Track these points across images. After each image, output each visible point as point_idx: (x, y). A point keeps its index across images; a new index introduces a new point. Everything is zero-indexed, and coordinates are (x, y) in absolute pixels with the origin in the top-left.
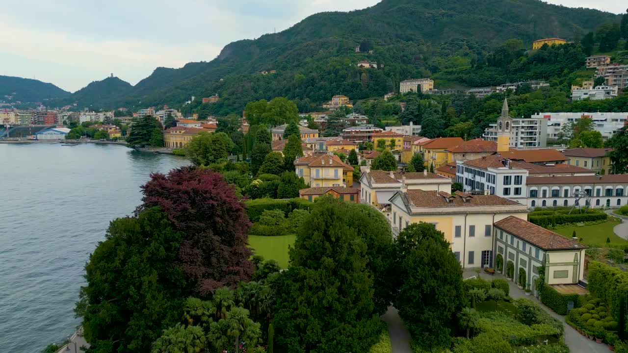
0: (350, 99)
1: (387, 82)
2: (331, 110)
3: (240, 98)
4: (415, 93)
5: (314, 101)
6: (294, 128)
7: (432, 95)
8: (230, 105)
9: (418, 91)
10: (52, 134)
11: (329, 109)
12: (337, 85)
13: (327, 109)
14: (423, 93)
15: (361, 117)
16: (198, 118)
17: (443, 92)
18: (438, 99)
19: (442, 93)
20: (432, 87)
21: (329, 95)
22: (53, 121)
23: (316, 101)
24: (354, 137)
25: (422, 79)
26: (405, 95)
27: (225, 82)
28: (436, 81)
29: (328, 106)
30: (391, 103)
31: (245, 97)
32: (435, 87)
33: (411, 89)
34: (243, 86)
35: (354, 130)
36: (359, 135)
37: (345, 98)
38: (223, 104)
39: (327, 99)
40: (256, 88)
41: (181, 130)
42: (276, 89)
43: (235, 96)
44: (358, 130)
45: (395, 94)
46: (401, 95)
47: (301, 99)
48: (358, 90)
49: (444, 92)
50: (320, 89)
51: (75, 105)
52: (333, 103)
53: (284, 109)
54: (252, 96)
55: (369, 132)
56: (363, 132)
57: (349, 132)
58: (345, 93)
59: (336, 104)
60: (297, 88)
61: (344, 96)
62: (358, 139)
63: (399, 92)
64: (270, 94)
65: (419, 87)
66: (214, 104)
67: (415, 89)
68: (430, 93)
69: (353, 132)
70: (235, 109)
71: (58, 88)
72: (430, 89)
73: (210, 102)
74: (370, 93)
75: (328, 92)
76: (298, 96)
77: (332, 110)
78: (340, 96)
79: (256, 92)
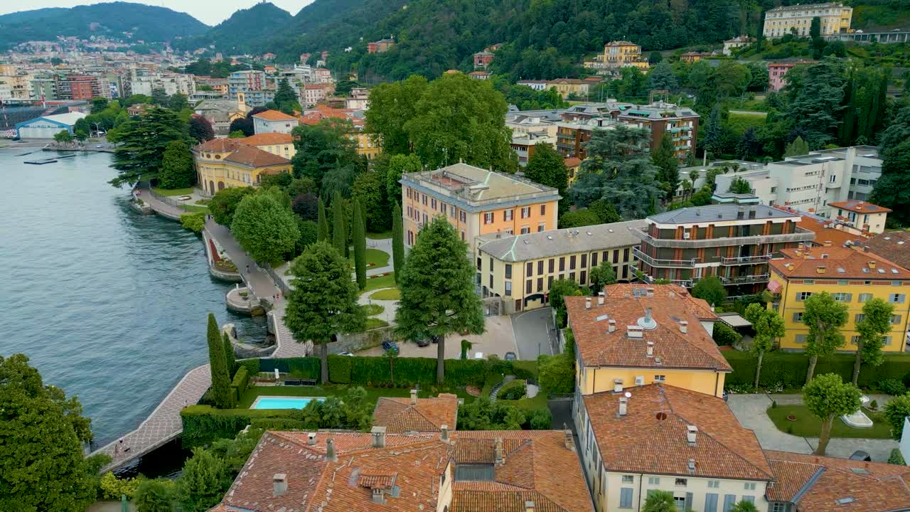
0: (643, 50)
1: (728, 11)
2: (600, 73)
3: (428, 44)
4: (804, 39)
5: (567, 52)
6: (444, 255)
7: (849, 44)
8: (410, 59)
9: (811, 33)
10: (43, 127)
11: (596, 71)
12: (616, 17)
13: (592, 72)
14: (826, 38)
15: (680, 112)
16: (337, 90)
17: (878, 37)
18: (865, 54)
19: (874, 40)
20: (847, 24)
21: (598, 40)
22: (90, 92)
23: (571, 53)
24: (689, 252)
25: (826, 5)
26: (776, 43)
27: (408, 12)
28: (860, 8)
29: (595, 64)
30: (741, 62)
31: (437, 41)
32: (855, 25)
33: (793, 29)
34: (436, 21)
35: (690, 226)
36: (708, 242)
37: (633, 48)
38: (398, 56)
39: (593, 49)
40: (459, 24)
41: (221, 151)
42: (498, 26)
43: (419, 41)
44: (706, 225)
45: (750, 41)
46: (766, 42)
47: (541, 48)
48: (663, 30)
49: (882, 36)
50: (582, 26)
51: (212, 47)
52: (605, 60)
53: (463, 110)
54: (450, 40)
55: (747, 230)
56: (724, 231)
57: (670, 234)
58: (634, 35)
59: (613, 60)
60: (533, 24)
61: (630, 43)
62: (702, 255)
63: (761, 37)
64: (485, 35)
65: (816, 23)
66: (384, 55)
67: (805, 28)
68: (844, 39)
69: (688, 230)
70: (418, 66)
71: (194, 19)
72: (843, 30)
73: (379, 51)
74: (690, 36)
75: (597, 35)
76: (534, 42)
77: (605, 73)
78: (623, 42)
79: (458, 32)
